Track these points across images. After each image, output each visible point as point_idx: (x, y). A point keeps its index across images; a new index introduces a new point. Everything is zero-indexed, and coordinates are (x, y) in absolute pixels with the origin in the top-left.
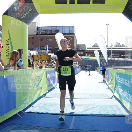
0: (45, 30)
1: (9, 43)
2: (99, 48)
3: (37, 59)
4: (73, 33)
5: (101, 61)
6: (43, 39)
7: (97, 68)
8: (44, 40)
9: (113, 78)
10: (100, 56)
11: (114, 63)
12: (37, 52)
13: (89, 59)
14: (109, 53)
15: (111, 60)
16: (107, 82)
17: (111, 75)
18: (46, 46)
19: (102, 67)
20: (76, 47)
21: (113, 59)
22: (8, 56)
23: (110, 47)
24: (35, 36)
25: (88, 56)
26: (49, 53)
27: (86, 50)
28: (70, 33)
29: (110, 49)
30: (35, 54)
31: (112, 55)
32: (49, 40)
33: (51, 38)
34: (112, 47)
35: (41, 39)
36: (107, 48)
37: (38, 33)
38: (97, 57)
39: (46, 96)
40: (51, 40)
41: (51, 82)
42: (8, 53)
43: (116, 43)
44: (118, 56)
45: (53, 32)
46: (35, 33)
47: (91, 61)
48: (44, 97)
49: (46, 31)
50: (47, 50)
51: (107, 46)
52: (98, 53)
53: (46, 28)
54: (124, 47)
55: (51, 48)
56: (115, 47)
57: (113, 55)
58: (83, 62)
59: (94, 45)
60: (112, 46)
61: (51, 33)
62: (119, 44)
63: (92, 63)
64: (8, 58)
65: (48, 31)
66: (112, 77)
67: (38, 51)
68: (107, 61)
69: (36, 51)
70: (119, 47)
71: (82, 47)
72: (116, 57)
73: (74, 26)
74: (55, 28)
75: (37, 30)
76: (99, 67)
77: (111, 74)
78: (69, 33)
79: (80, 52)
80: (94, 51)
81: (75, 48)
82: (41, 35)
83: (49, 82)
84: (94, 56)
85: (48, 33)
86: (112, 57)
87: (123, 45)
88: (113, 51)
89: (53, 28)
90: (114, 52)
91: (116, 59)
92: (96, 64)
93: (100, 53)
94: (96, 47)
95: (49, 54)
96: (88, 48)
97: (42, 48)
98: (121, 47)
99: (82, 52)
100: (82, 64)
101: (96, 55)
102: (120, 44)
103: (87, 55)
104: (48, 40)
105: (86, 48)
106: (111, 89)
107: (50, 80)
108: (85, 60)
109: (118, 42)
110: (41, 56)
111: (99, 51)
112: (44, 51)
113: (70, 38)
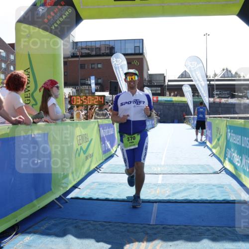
0: (87, 47)
1: (31, 74)
2: (192, 81)
3: (80, 102)
4: (141, 52)
5: (195, 104)
6: (85, 64)
7: (188, 118)
8: (86, 67)
9: (221, 135)
10: (193, 96)
11: (220, 108)
12: (74, 90)
13: (172, 101)
14: (211, 89)
15: (214, 102)
16: (208, 143)
18: (90, 78)
20: (147, 79)
21: (217, 100)
22: (28, 99)
23: (211, 78)
24: (70, 60)
25: (170, 95)
26: (96, 91)
27: (166, 84)
28: (136, 52)
29: (212, 83)
31: (215, 92)
32: (95, 66)
33: (99, 62)
34: (216, 78)
35: (81, 65)
36: (208, 80)
37: (74, 54)
38: (188, 98)
39: (100, 170)
40: (100, 66)
41: (108, 144)
42: (28, 93)
43: (223, 70)
44: (228, 94)
45: (103, 51)
46: (69, 53)
47: (177, 105)
48: (96, 172)
49: (91, 49)
50: (93, 86)
51: (207, 76)
52: (190, 89)
53: (89, 44)
54: (238, 78)
55: (100, 81)
56: (221, 77)
57: (218, 93)
58: (161, 107)
59: (182, 74)
60: (215, 75)
61: (98, 53)
62: (229, 73)
63: (179, 108)
64: (29, 102)
65: (94, 49)
66: (218, 135)
67: (75, 88)
68: (207, 106)
69: (71, 88)
70: (228, 77)
71: (158, 79)
72: (223, 96)
73: (143, 40)
74: (107, 43)
75: (73, 48)
76: (192, 116)
77: (218, 129)
78: (133, 52)
79: (155, 88)
80: (182, 85)
81: (145, 80)
82: (82, 56)
83: (104, 145)
84: (182, 95)
85: (94, 53)
87: (236, 73)
88: (217, 85)
89: (104, 43)
90: (219, 87)
91: (223, 100)
93: (194, 89)
94: (186, 78)
95: (98, 94)
96: (169, 81)
97: (83, 81)
98: (232, 77)
99: (160, 89)
100: (160, 111)
101: (185, 94)
102: (230, 71)
103: (168, 93)
104: (93, 66)
105: (166, 81)
106: (218, 156)
107: (106, 142)
108: (165, 103)
109: (227, 69)
110: (87, 97)
111: (191, 86)
112: (87, 87)
113: (136, 63)
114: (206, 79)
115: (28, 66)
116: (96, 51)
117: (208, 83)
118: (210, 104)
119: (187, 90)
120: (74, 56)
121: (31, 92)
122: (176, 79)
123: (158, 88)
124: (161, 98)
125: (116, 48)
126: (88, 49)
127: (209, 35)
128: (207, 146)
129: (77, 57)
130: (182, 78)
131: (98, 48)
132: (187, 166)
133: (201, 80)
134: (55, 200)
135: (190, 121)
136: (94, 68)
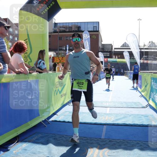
0: (64, 26)
1: (28, 42)
2: (130, 49)
3: (59, 61)
4: (97, 30)
5: (132, 64)
6: (62, 37)
7: (127, 72)
8: (63, 39)
9: (148, 84)
10: (130, 58)
11: (147, 67)
12: (55, 53)
13: (116, 61)
14: (142, 54)
15: (143, 63)
16: (139, 89)
17: (145, 81)
19: (132, 71)
20: (101, 47)
21: (146, 61)
22: (26, 58)
23: (142, 47)
24: (52, 34)
25: (115, 58)
27: (113, 51)
28: (94, 30)
29: (142, 50)
30: (52, 56)
31: (144, 56)
32: (68, 38)
33: (70, 36)
34: (145, 47)
35: (59, 37)
36: (140, 49)
37: (55, 30)
38: (127, 60)
39: (70, 104)
40: (71, 38)
42: (26, 54)
43: (150, 42)
44: (152, 58)
45: (73, 29)
46: (52, 31)
47: (120, 64)
48: (68, 105)
49: (66, 27)
51: (139, 46)
52: (128, 54)
53: (65, 25)
55: (71, 48)
56: (148, 47)
57: (146, 57)
59: (123, 45)
60: (145, 45)
61: (71, 30)
62: (153, 44)
64: (26, 60)
65: (68, 28)
66: (145, 83)
67: (56, 52)
68: (139, 64)
69: (53, 52)
70: (153, 47)
71: (108, 47)
73: (99, 22)
74: (76, 24)
75: (55, 27)
76: (129, 71)
77: (145, 79)
78: (92, 30)
79: (106, 53)
80: (123, 52)
82: (60, 32)
84: (123, 58)
85: (68, 30)
86: (145, 60)
88: (145, 52)
89: (74, 24)
90: (147, 53)
91: (149, 62)
92: (126, 68)
93: (131, 54)
94: (126, 47)
96: (115, 49)
97: (60, 48)
98: (155, 47)
99: (109, 53)
101: (125, 57)
102: (154, 43)
103: (114, 56)
104: (67, 38)
105: (113, 49)
106: (145, 97)
108: (112, 63)
109: (152, 42)
110: (63, 58)
111: (129, 52)
112: (63, 52)
113: (94, 37)
114: (138, 48)
115: (27, 38)
116: (69, 29)
117: (140, 50)
118: (141, 64)
119: (126, 54)
120: (55, 32)
121: (28, 54)
122: (120, 47)
123: (107, 53)
124: (109, 60)
125: (82, 27)
126: (64, 28)
127: (141, 20)
128: (138, 90)
129: (57, 32)
130: (123, 47)
131: (70, 27)
132: (125, 102)
133: (135, 48)
134: (42, 122)
135: (128, 74)
136: (68, 40)
